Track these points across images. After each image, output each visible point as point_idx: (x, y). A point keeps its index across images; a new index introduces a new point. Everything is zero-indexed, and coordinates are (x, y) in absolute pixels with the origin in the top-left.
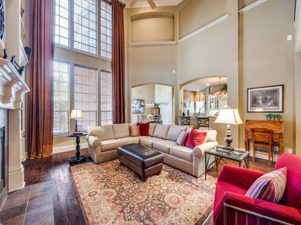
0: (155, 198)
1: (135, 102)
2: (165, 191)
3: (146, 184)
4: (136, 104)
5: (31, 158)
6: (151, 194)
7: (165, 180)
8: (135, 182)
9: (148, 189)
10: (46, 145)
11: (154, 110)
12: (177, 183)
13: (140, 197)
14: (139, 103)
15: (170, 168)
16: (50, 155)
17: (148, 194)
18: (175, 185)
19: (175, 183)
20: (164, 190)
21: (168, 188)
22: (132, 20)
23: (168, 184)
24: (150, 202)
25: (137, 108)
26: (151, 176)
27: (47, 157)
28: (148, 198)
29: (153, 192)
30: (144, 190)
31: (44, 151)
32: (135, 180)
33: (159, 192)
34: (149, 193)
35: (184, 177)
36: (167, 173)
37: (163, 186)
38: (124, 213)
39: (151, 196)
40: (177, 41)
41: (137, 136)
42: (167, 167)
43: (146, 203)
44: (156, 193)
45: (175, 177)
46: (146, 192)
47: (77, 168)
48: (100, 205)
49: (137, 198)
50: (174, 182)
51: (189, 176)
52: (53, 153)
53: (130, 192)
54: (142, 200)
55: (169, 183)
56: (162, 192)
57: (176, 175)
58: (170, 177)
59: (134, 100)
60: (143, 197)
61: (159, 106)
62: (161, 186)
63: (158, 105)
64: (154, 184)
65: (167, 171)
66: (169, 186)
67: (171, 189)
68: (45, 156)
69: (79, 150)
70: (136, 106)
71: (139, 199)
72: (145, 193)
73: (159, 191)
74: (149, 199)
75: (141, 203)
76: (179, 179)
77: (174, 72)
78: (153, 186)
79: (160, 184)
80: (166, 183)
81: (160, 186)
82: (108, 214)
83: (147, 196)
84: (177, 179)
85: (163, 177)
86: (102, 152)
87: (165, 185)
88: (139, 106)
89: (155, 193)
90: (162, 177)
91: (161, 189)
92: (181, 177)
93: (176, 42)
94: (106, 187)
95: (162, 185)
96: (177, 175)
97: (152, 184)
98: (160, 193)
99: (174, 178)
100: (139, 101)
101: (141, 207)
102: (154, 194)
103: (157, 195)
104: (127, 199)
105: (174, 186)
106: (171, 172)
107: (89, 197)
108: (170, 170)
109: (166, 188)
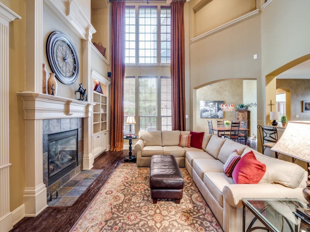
0: (144, 228)
1: (211, 105)
2: (163, 227)
3: (154, 207)
4: (213, 107)
5: (111, 150)
6: (145, 221)
7: (179, 214)
8: (146, 199)
9: (148, 214)
10: (118, 142)
11: (240, 114)
12: (189, 227)
13: (132, 218)
14: (216, 106)
15: (201, 202)
16: (121, 150)
17: (142, 218)
18: (182, 228)
19: (185, 226)
20: (162, 225)
21: (171, 226)
22: (195, 12)
23: (176, 221)
24: (134, 229)
25: (214, 112)
26: (168, 200)
27: (118, 151)
28: (138, 223)
29: (149, 220)
30: (143, 212)
31: (117, 146)
32: (148, 197)
33: (153, 225)
34: (144, 219)
35: (209, 224)
36: (190, 206)
37: (167, 220)
38: (106, 224)
39: (142, 223)
40: (260, 8)
41: (186, 147)
42: (198, 199)
43: (130, 227)
44: (151, 223)
45: (195, 218)
46: (143, 216)
47: (124, 166)
48: (102, 205)
49: (129, 217)
50: (186, 224)
51: (217, 228)
52: (123, 149)
53: (131, 207)
54: (130, 222)
55: (178, 221)
56: (157, 227)
57: (199, 216)
58: (188, 214)
59: (210, 102)
60: (135, 219)
61: (249, 109)
62: (165, 218)
63: (247, 107)
64: (161, 211)
65: (194, 203)
66: (173, 225)
67: (172, 229)
68: (117, 150)
69: (131, 150)
70: (212, 109)
71: (129, 219)
72: (141, 216)
73: (156, 222)
74: (137, 225)
75: (126, 224)
76: (197, 223)
77: (255, 57)
78: (157, 214)
79: (166, 216)
80: (174, 219)
81: (163, 219)
82: (98, 216)
83: (139, 220)
84: (195, 222)
85: (180, 209)
86: (142, 156)
87: (171, 220)
88: (217, 109)
89: (149, 223)
90: (178, 207)
91: (161, 222)
92: (204, 222)
93: (258, 10)
94: (122, 191)
95: (168, 218)
96: (201, 217)
97: (158, 211)
98: (154, 227)
99: (191, 218)
100: (217, 104)
101: (122, 229)
102: (147, 223)
103: (149, 227)
104: (122, 212)
105: (179, 229)
106: (196, 208)
107: (104, 194)
108: (198, 204)
109: (167, 225)
